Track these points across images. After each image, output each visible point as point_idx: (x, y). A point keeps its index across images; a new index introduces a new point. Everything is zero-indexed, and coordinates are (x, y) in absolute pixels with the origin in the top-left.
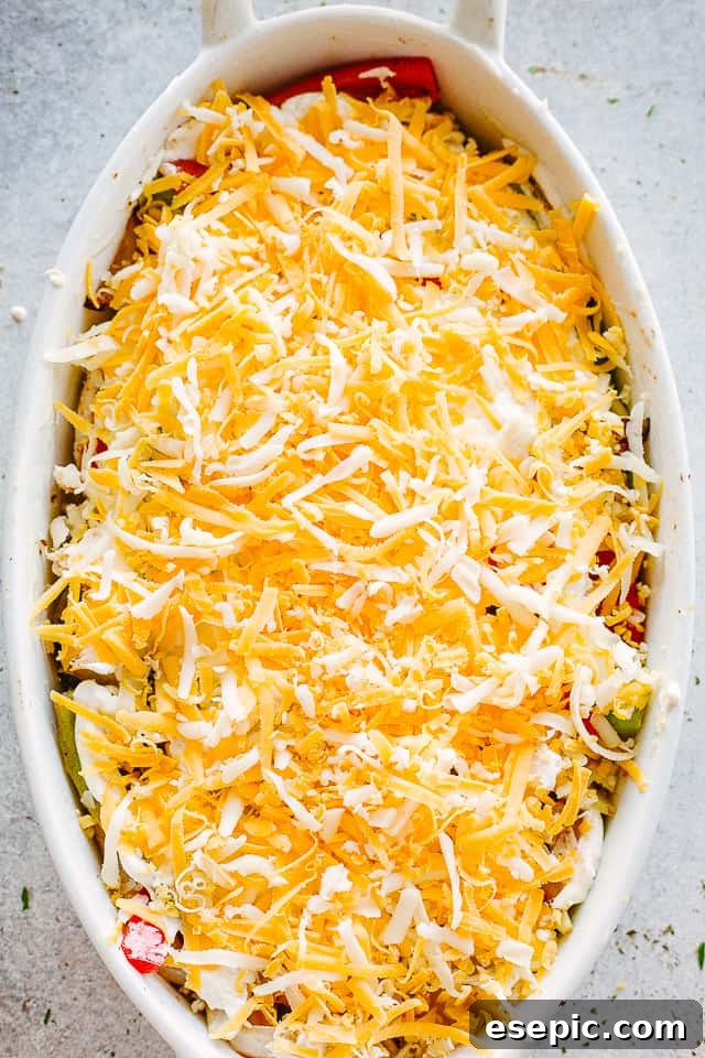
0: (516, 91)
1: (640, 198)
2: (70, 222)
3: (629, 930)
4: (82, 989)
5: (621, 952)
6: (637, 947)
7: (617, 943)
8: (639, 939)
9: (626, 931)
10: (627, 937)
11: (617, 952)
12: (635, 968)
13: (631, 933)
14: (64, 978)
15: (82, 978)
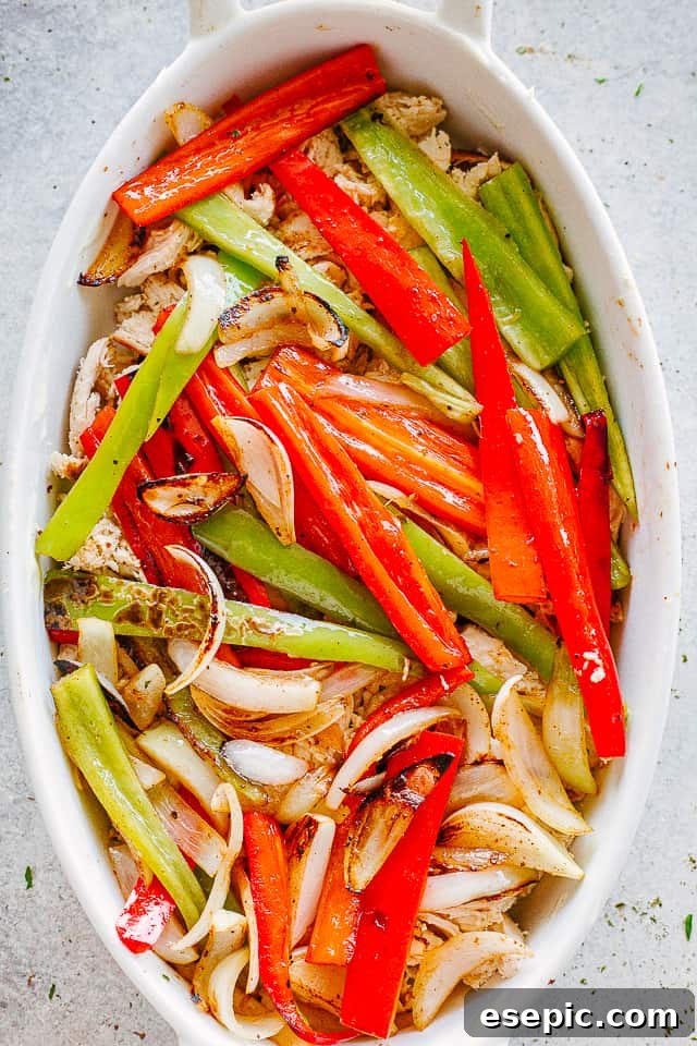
0: (503, 79)
1: (628, 179)
2: (63, 209)
3: (619, 903)
4: (86, 964)
5: (610, 924)
6: (625, 919)
7: (606, 916)
8: (627, 912)
9: (615, 904)
10: (616, 909)
11: (607, 924)
12: (624, 940)
13: (620, 906)
14: (67, 953)
15: (85, 953)
